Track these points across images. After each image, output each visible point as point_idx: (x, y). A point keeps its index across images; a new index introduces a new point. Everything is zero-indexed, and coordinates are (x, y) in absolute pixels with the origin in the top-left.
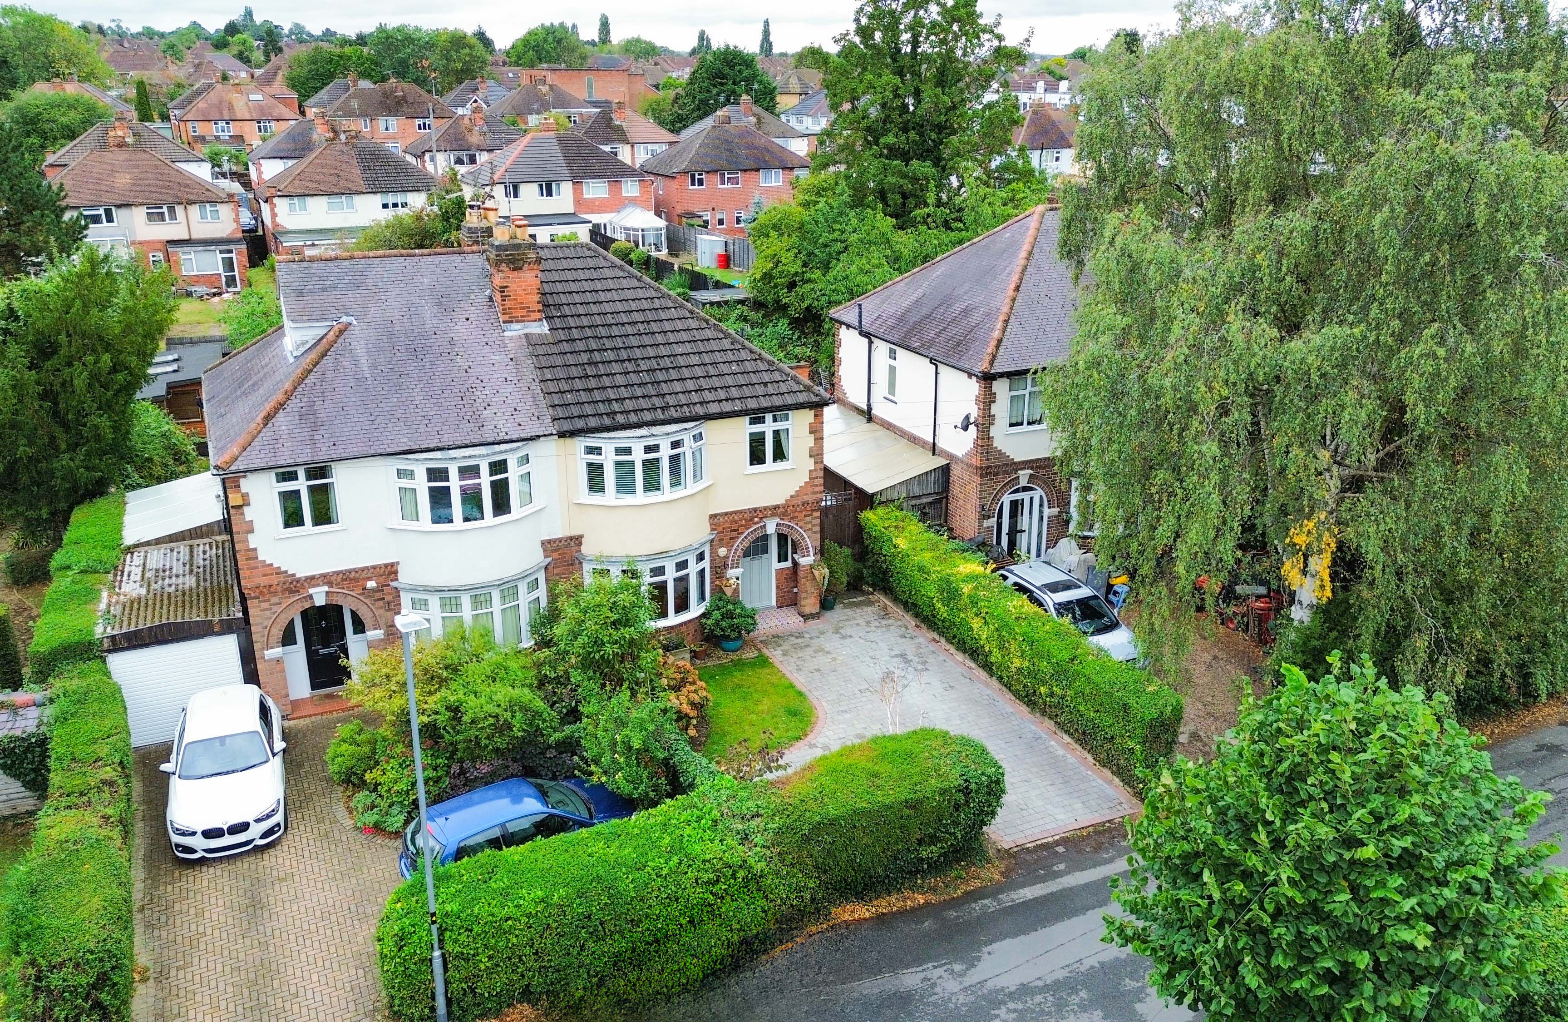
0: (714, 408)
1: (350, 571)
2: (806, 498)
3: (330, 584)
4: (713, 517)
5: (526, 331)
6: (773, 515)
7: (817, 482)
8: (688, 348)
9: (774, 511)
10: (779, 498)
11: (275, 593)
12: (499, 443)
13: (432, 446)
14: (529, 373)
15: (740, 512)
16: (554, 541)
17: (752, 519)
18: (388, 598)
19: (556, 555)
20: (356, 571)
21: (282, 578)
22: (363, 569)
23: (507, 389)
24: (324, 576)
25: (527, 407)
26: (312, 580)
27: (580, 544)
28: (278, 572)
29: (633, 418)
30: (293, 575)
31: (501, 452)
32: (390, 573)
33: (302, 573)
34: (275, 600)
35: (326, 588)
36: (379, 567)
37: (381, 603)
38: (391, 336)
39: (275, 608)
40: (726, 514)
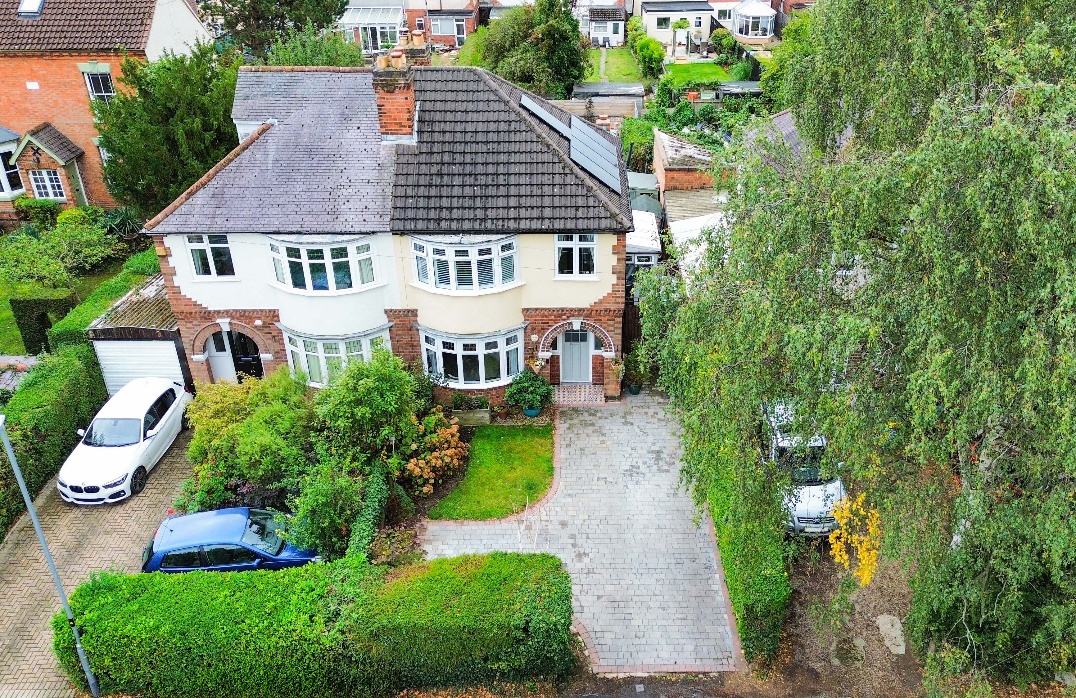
0: (524, 225)
1: (245, 311)
2: (608, 306)
3: (233, 318)
4: (525, 310)
5: (397, 142)
6: (579, 315)
7: (618, 294)
8: (523, 169)
9: (580, 312)
10: (585, 302)
11: (195, 319)
12: (343, 234)
13: (294, 230)
14: (389, 178)
15: (549, 309)
16: (395, 311)
17: (560, 316)
18: (274, 333)
19: (397, 321)
20: (249, 311)
21: (197, 309)
22: (254, 311)
23: (368, 188)
24: (227, 311)
25: (375, 207)
26: (219, 313)
27: (416, 315)
28: (195, 304)
29: (454, 226)
30: (206, 308)
31: (342, 242)
32: (274, 316)
33: (211, 308)
34: (195, 322)
35: (228, 320)
36: (265, 311)
37: (269, 336)
38: (298, 137)
39: (196, 328)
40: (537, 309)
